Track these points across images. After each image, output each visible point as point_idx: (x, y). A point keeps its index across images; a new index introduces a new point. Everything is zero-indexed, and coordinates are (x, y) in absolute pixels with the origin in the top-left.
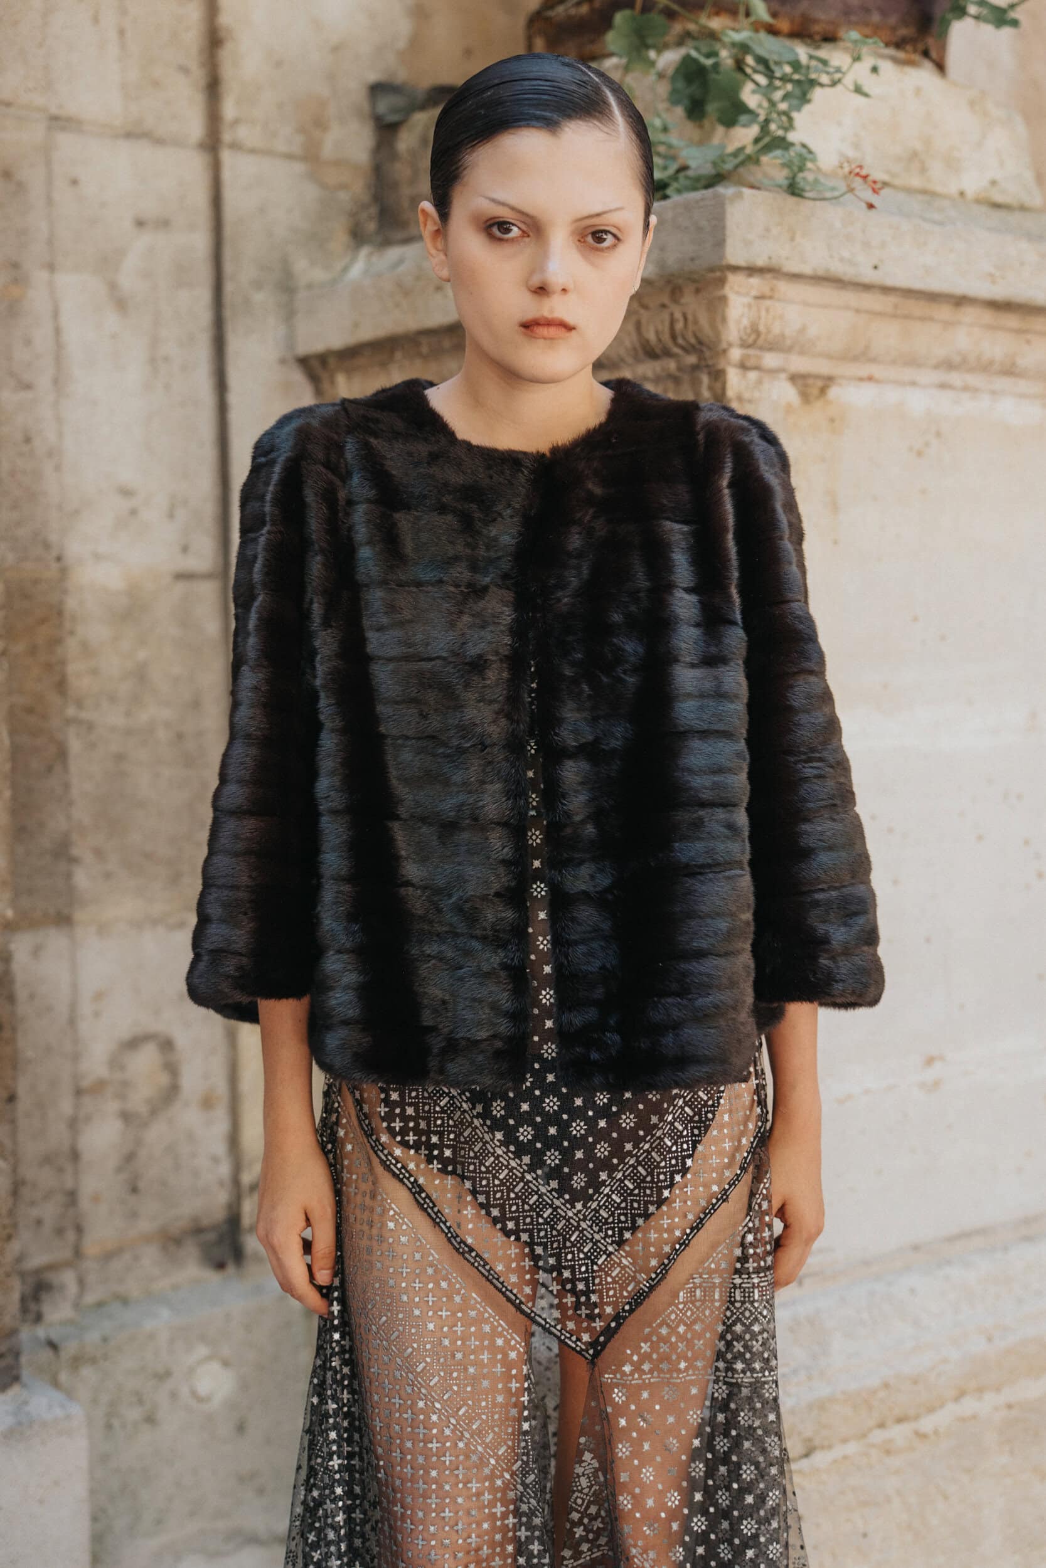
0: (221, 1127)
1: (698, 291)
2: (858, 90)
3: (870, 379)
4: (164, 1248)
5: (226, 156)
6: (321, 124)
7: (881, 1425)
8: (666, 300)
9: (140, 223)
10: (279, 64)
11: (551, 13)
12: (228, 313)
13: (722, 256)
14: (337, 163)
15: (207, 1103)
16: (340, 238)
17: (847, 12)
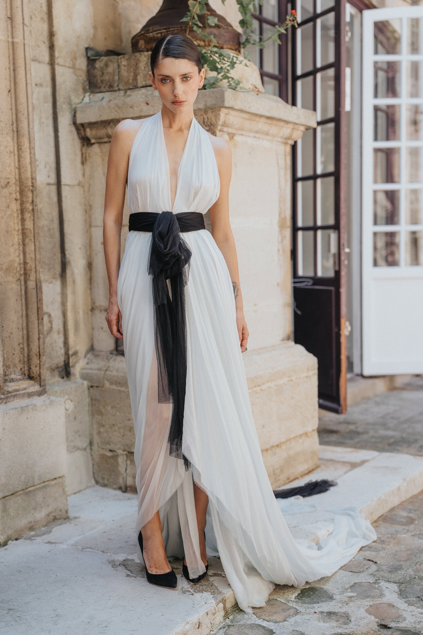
0: (62, 339)
1: (212, 112)
2: (246, 65)
3: (242, 135)
4: (51, 372)
5: (57, 67)
6: (75, 58)
7: (255, 387)
8: (203, 113)
9: (36, 85)
10: (66, 41)
11: (148, 35)
12: (58, 110)
13: (224, 104)
14: (79, 69)
15: (59, 333)
16: (81, 90)
17: (226, 42)
